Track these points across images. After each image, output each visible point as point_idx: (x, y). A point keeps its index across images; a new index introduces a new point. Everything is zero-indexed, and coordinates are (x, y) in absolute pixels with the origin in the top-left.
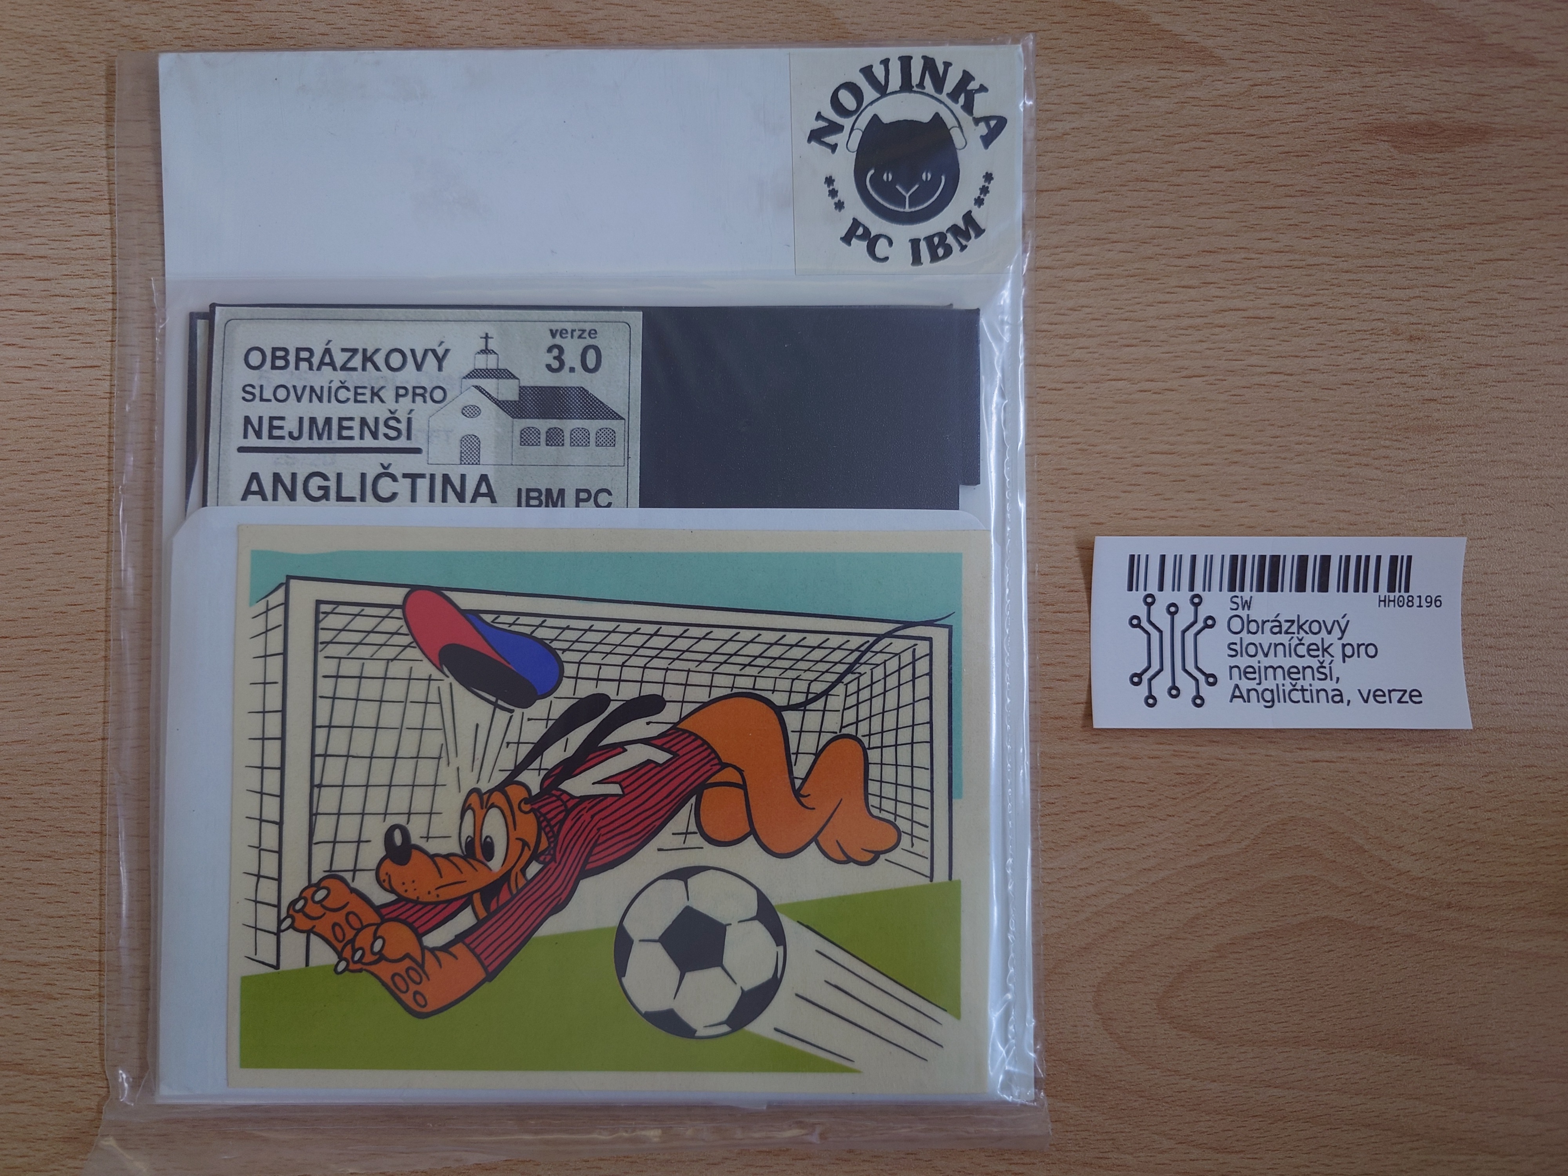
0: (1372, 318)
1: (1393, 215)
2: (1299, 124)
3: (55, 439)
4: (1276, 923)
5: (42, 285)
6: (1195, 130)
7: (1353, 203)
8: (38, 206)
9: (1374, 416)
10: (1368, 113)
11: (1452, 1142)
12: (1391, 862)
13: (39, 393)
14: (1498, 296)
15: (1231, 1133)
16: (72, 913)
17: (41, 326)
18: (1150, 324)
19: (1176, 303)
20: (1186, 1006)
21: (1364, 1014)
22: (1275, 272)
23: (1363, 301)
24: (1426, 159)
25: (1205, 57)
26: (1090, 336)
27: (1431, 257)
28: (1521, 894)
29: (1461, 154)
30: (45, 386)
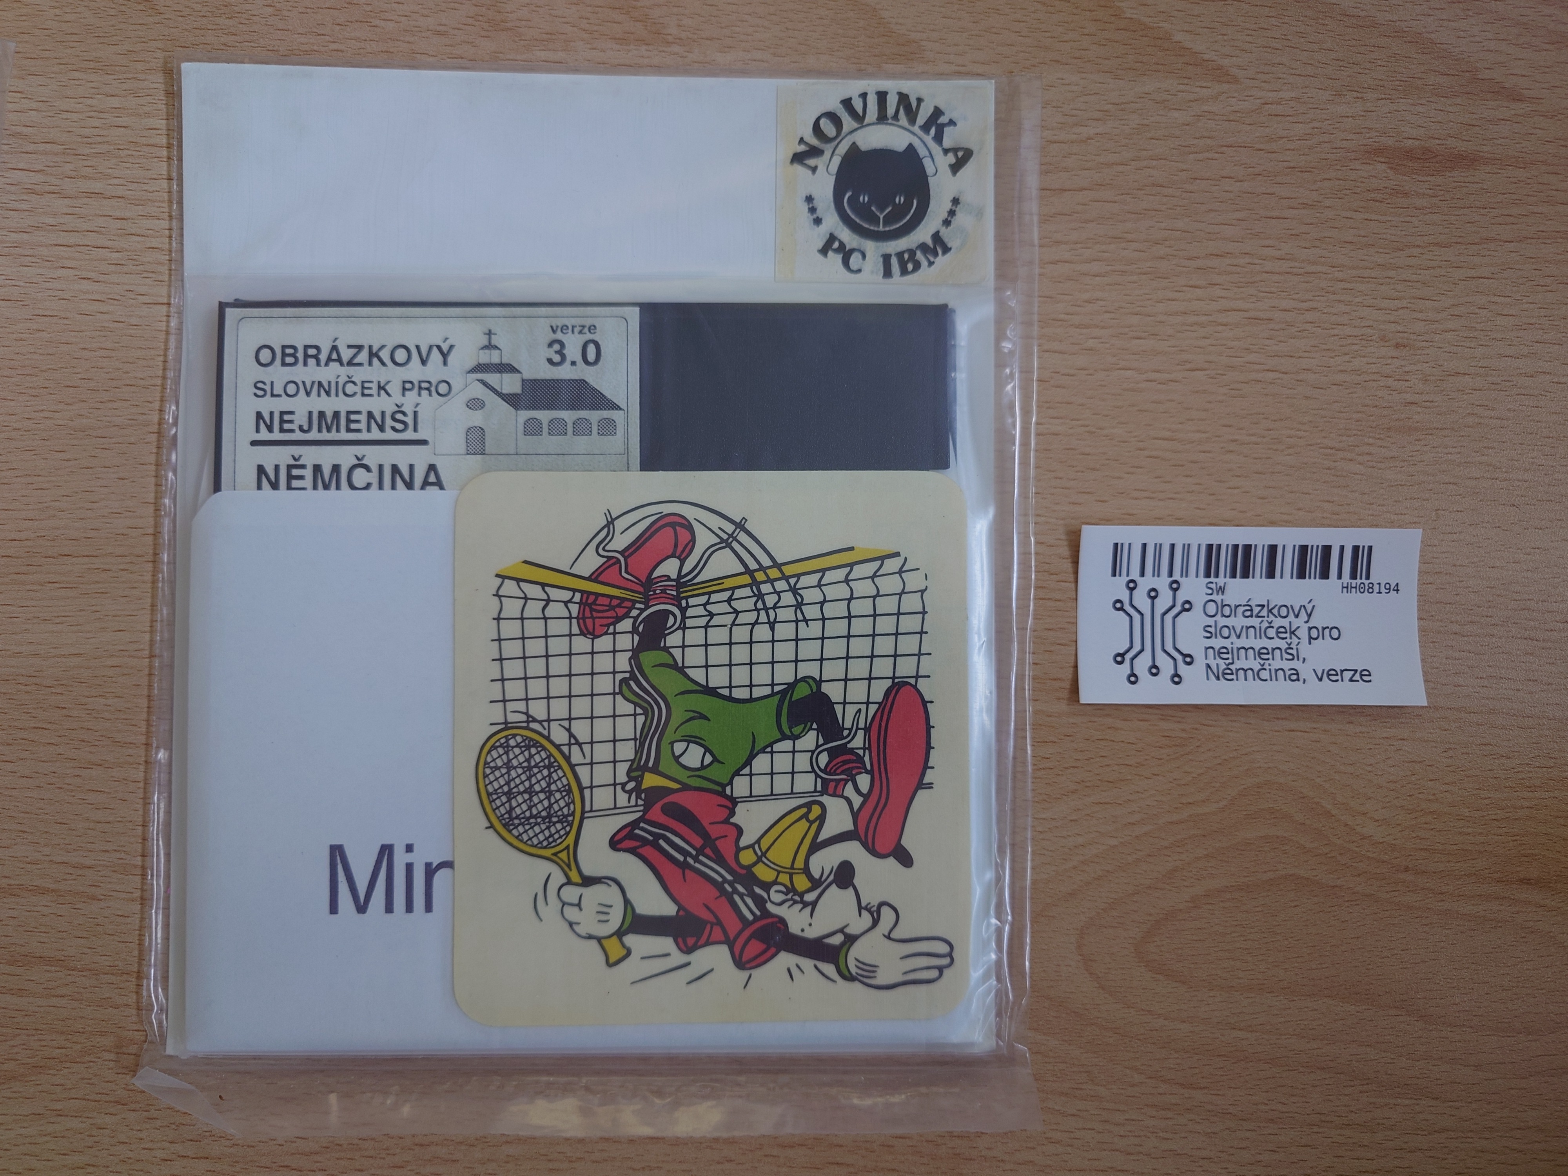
0: (1362, 324)
1: (1384, 231)
2: (1305, 142)
3: (124, 371)
4: (1248, 879)
5: (119, 224)
6: (1208, 141)
7: (1351, 218)
8: (118, 149)
9: (1360, 415)
10: (1368, 135)
11: (1399, 1087)
12: (1356, 827)
13: (111, 326)
14: (1477, 311)
15: (1197, 1071)
16: (119, 819)
17: (115, 262)
18: (1158, 319)
19: (1183, 301)
20: (1161, 951)
21: (1324, 966)
22: (1276, 278)
23: (1355, 308)
24: (1418, 181)
25: (1221, 75)
26: (1103, 328)
27: (1419, 272)
28: (1473, 862)
29: (1451, 179)
30: (117, 320)
